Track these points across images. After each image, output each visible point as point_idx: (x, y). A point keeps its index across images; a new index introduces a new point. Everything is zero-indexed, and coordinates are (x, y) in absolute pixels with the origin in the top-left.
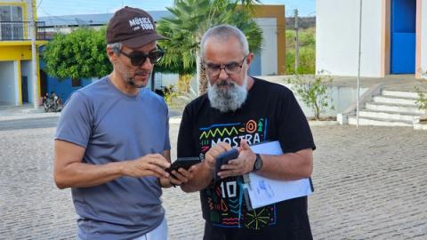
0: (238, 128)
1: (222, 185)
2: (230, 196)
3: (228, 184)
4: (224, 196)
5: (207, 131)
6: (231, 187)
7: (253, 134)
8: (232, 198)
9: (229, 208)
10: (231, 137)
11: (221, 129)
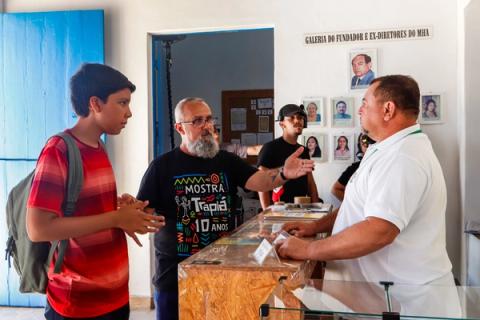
0: (204, 178)
1: (197, 222)
2: (203, 230)
3: (203, 221)
4: (198, 230)
5: (180, 179)
6: (205, 224)
7: (218, 185)
8: (205, 233)
9: (201, 241)
10: (200, 184)
11: (192, 178)
